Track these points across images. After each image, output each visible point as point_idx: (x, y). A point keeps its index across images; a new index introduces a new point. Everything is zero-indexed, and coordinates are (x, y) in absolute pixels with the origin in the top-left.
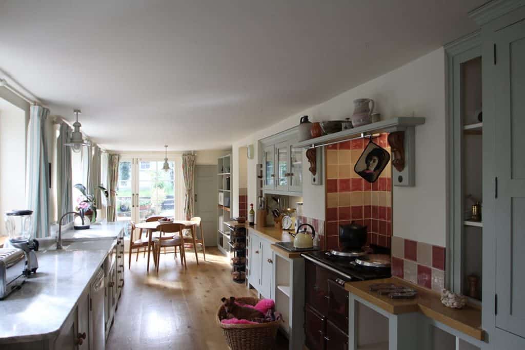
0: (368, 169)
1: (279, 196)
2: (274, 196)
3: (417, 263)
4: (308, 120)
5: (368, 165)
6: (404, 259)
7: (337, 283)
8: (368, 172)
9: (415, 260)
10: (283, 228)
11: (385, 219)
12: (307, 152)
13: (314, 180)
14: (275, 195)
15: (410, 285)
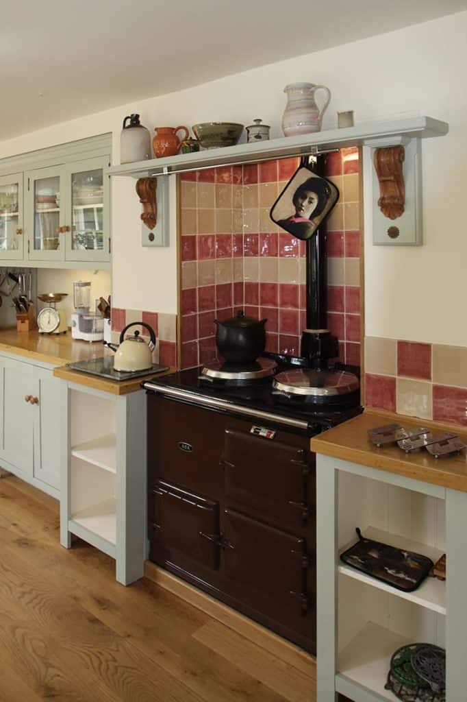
0: (297, 216)
1: (22, 271)
2: (10, 271)
3: (431, 383)
4: (139, 122)
5: (299, 208)
6: (397, 377)
7: (256, 434)
8: (298, 220)
9: (427, 376)
10: (40, 331)
11: (275, 304)
12: (138, 184)
13: (152, 237)
14: (14, 269)
15: (412, 423)
